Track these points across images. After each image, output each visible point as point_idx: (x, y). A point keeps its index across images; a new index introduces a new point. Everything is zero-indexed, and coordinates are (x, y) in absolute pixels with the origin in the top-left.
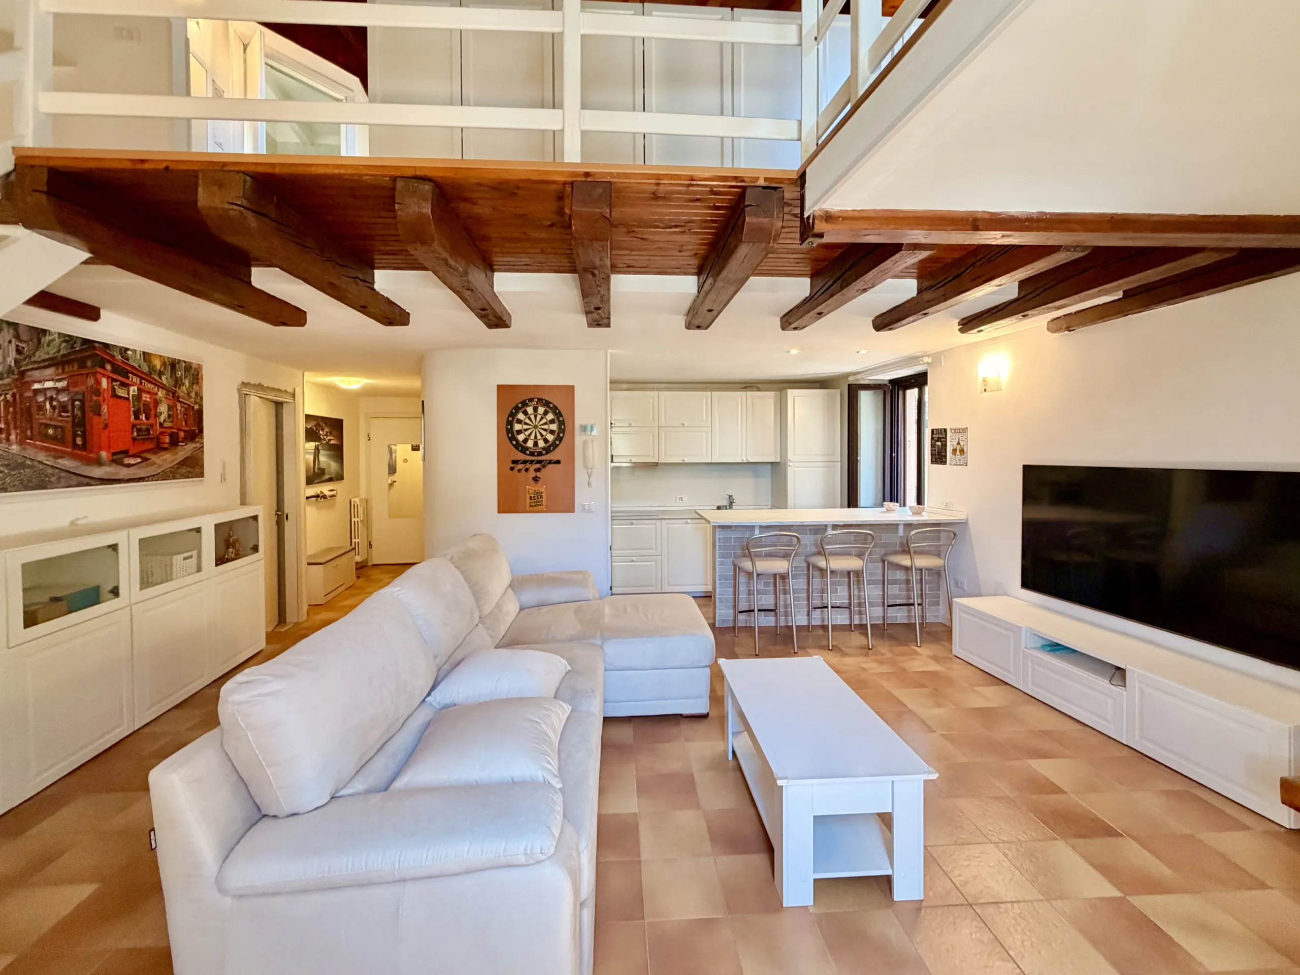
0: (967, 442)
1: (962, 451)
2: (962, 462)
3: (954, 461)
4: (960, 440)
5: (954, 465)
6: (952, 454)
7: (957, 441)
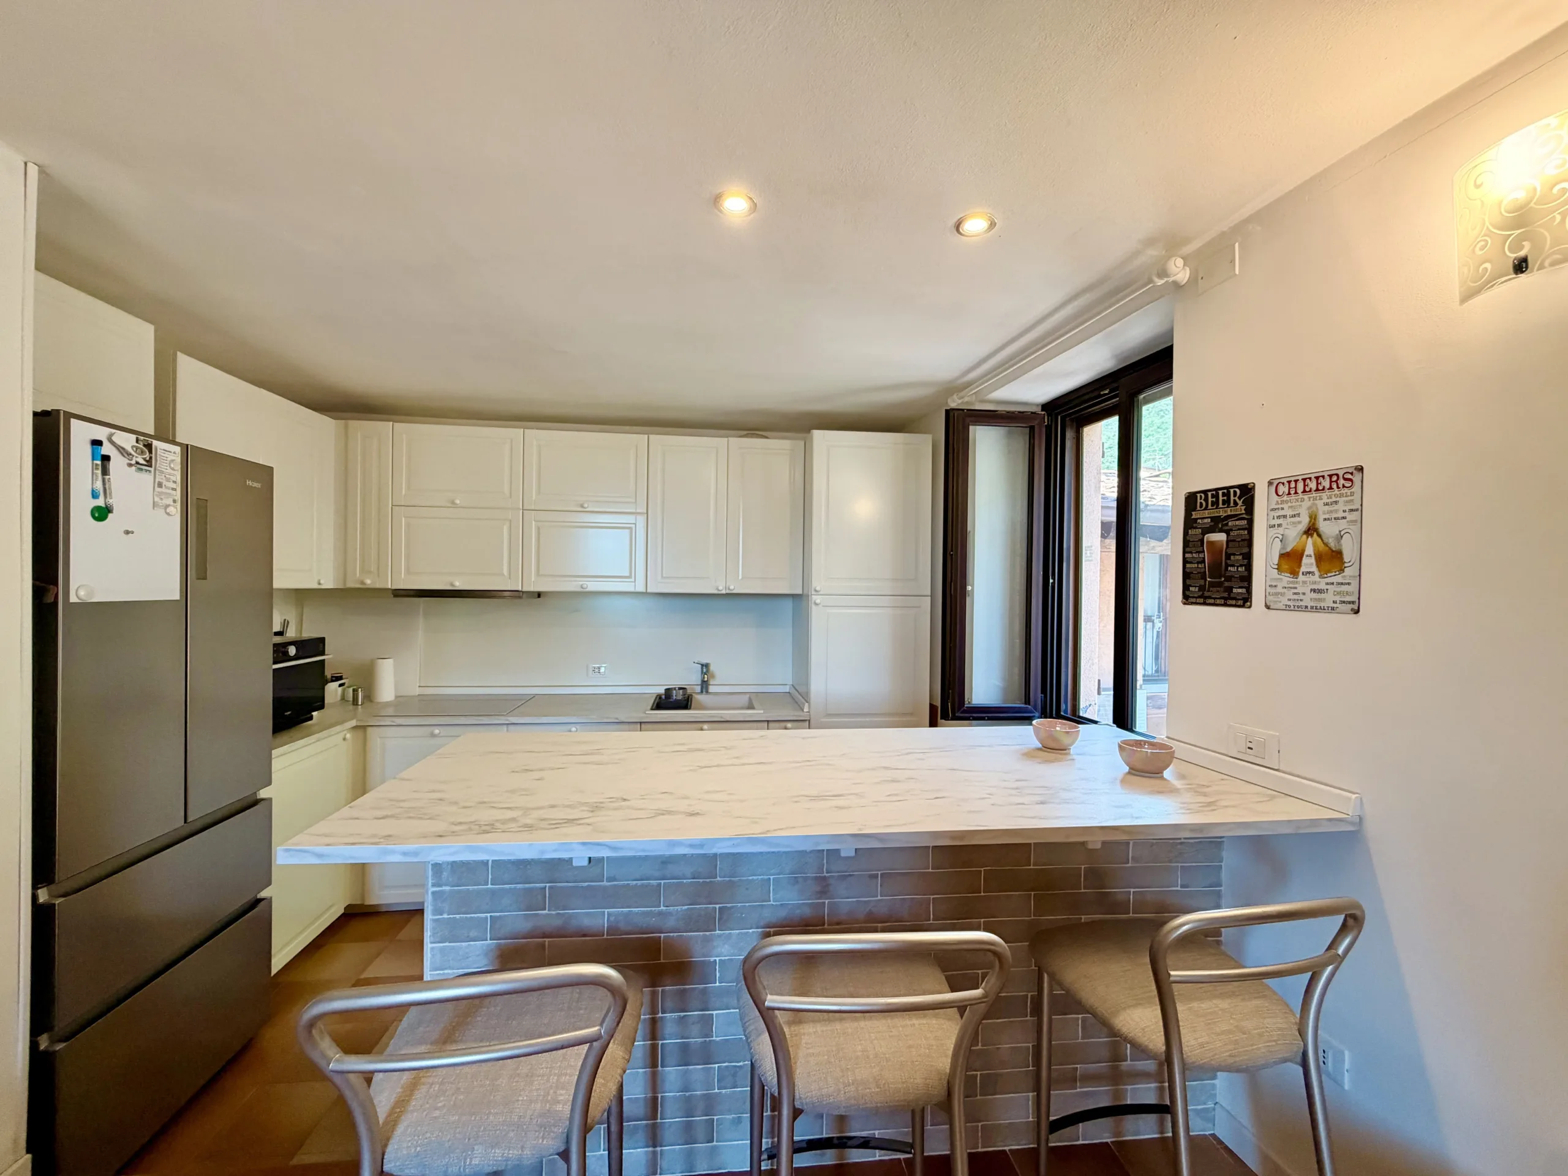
0: (1358, 525)
1: (1332, 558)
2: (1329, 599)
3: (1289, 594)
4: (1321, 517)
5: (1288, 608)
6: (1279, 569)
7: (1305, 521)
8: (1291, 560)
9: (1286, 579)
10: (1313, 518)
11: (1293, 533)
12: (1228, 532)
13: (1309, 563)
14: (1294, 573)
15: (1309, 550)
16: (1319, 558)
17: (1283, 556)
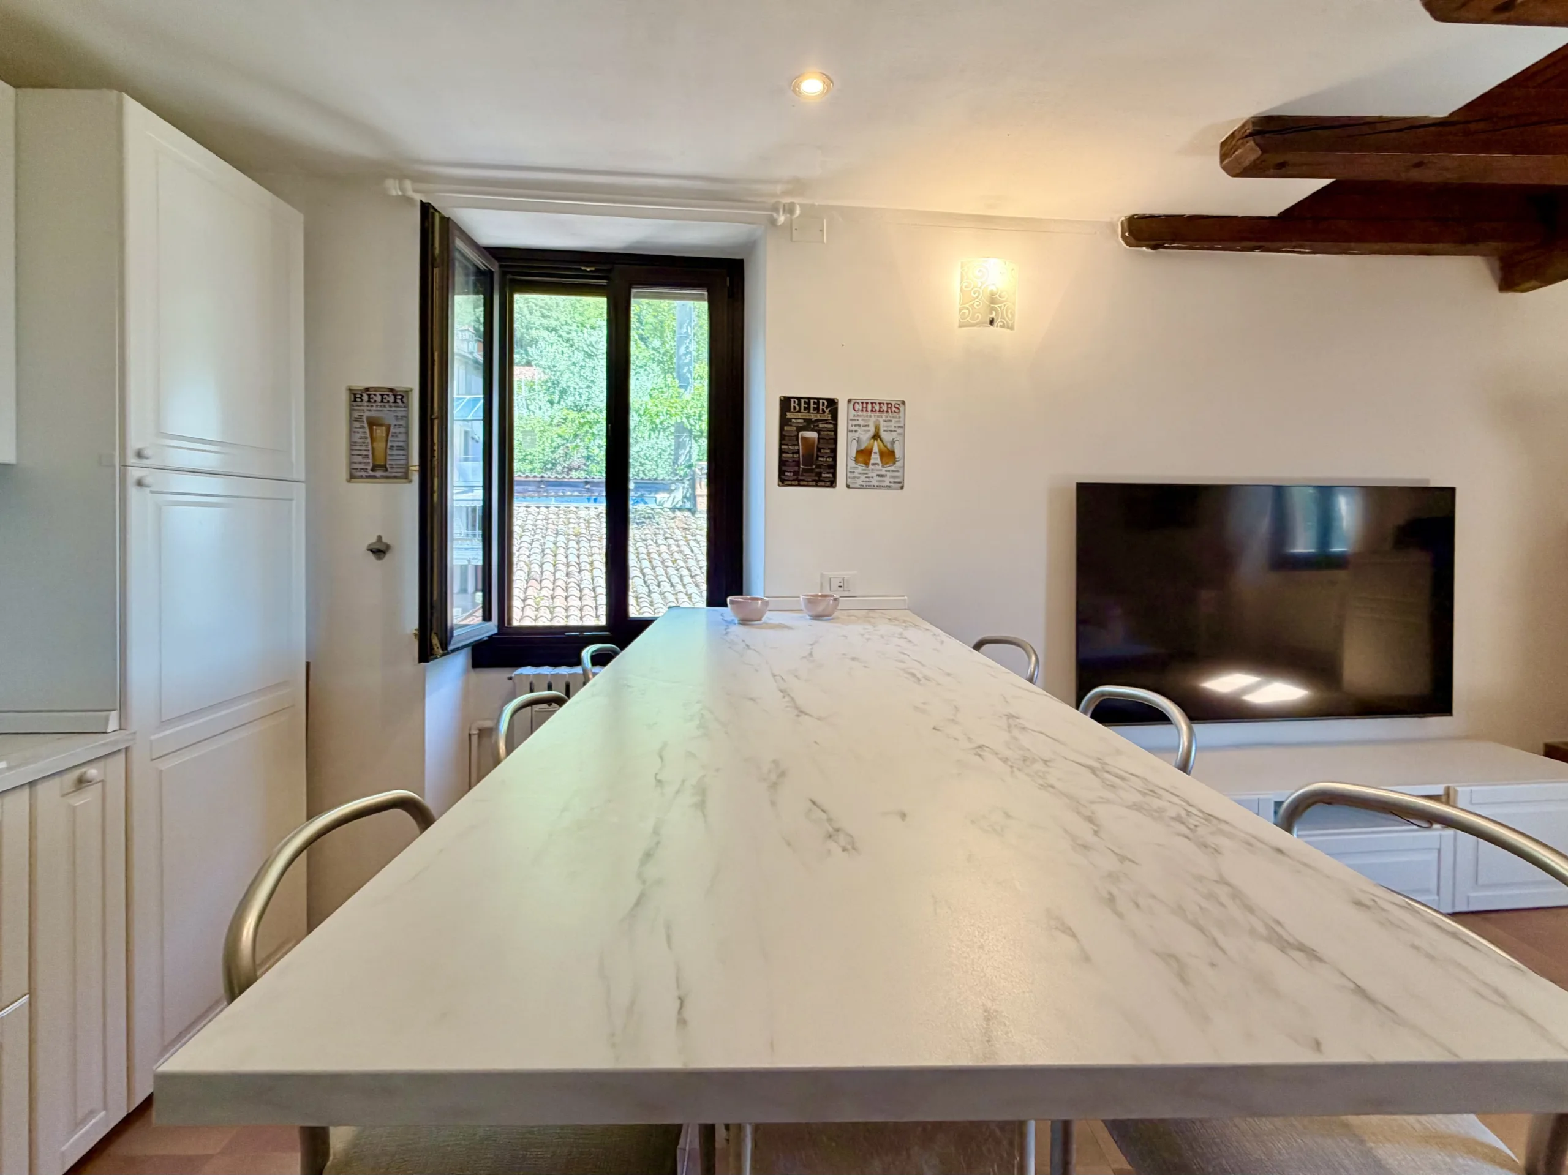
0: (903, 435)
1: (889, 456)
2: (887, 481)
3: (863, 478)
4: (882, 429)
5: (862, 487)
6: (856, 460)
7: (872, 430)
8: (863, 455)
9: (861, 468)
10: (877, 428)
11: (865, 436)
12: (819, 432)
13: (875, 458)
14: (867, 464)
15: (876, 449)
16: (882, 455)
17: (859, 452)
